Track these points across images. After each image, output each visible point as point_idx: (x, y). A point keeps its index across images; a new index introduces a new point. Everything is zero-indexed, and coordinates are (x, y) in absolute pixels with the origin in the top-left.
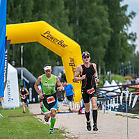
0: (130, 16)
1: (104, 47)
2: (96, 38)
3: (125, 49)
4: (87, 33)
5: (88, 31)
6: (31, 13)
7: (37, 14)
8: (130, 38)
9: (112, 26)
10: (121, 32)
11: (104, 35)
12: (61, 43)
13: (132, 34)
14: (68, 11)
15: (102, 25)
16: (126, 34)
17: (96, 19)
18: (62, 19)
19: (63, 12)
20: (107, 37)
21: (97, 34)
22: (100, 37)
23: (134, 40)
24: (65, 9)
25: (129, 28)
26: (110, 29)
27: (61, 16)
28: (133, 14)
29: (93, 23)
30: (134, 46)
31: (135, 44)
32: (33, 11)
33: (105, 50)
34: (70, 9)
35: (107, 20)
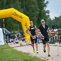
0: (46, 3)
1: (37, 17)
2: (33, 13)
3: (45, 17)
4: (29, 12)
5: (29, 11)
6: (5, 5)
7: (8, 5)
8: (47, 12)
9: (39, 8)
10: (43, 10)
11: (36, 12)
12: (21, 17)
13: (47, 11)
14: (20, 3)
15: (35, 8)
16: (45, 11)
17: (32, 6)
18: (18, 6)
19: (19, 4)
20: (38, 13)
21: (33, 12)
22: (34, 13)
23: (49, 13)
24: (19, 2)
25: (46, 8)
26: (38, 9)
27: (18, 5)
28: (48, 2)
29: (31, 7)
30: (49, 16)
31: (49, 15)
32: (6, 4)
33: (37, 18)
34: (21, 2)
35: (37, 6)
